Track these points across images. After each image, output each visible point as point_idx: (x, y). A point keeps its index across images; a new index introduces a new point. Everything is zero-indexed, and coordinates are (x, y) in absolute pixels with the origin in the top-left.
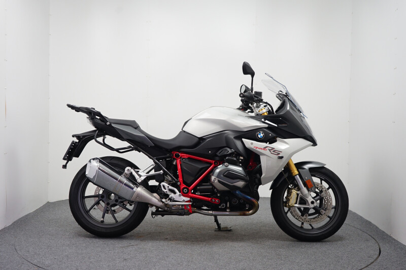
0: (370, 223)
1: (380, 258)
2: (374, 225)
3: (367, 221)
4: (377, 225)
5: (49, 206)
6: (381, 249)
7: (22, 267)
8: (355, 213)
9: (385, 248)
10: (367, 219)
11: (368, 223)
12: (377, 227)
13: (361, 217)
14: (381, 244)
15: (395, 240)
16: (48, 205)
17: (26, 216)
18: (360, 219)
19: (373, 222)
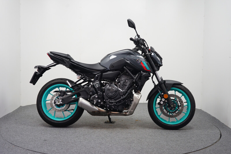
0: (215, 118)
1: (221, 139)
3: (213, 117)
7: (5, 146)
9: (224, 134)
12: (219, 121)
15: (230, 128)
16: (21, 108)
17: (8, 114)
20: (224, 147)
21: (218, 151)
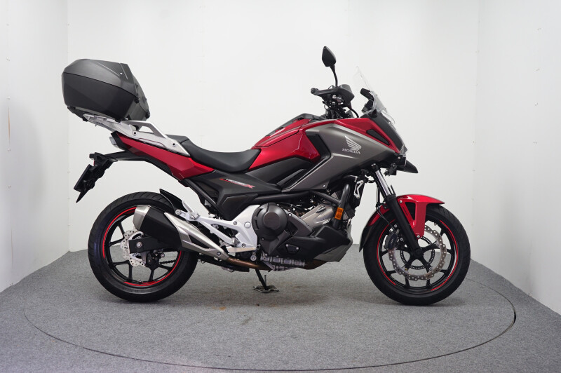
0: (502, 278)
1: (515, 325)
2: (506, 281)
3: (498, 275)
4: (512, 282)
5: (70, 256)
6: (517, 314)
7: (35, 339)
8: (482, 265)
9: (523, 312)
10: (498, 273)
11: (500, 279)
12: (511, 284)
13: (490, 270)
14: (515, 307)
15: (535, 301)
17: (40, 270)
18: (488, 273)
19: (506, 277)
20: (523, 342)
21: (509, 351)
